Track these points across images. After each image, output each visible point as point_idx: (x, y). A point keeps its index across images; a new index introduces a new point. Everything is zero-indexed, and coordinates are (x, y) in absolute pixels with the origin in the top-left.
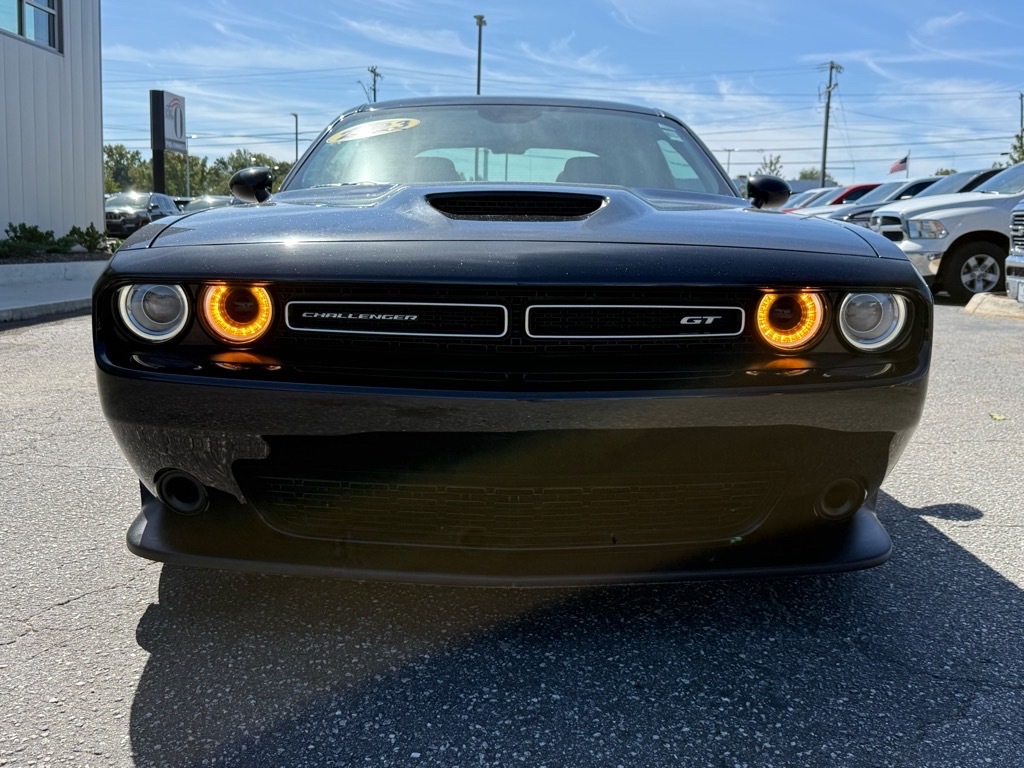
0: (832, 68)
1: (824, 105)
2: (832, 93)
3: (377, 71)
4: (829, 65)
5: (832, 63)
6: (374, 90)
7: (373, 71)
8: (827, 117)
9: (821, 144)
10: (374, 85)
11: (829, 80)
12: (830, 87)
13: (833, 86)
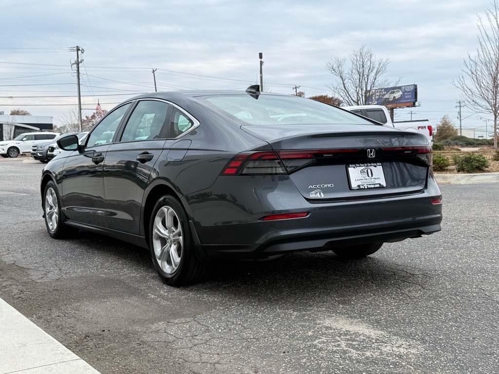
0: (78, 50)
1: (76, 71)
2: (80, 65)
4: (76, 48)
5: (77, 47)
8: (79, 79)
9: (77, 94)
11: (77, 57)
12: (78, 61)
13: (80, 61)
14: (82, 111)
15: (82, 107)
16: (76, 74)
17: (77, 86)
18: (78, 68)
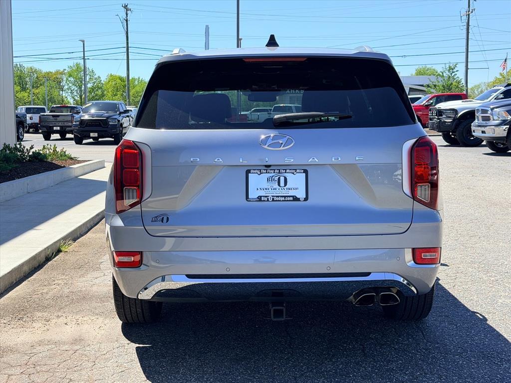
1: (465, 24)
2: (471, 16)
3: (128, 6)
6: (127, 21)
7: (126, 7)
8: (468, 32)
10: (127, 16)
11: (468, 6)
12: (469, 11)
13: (471, 11)
14: (469, 70)
15: (469, 67)
16: (465, 27)
17: (465, 41)
18: (469, 18)
